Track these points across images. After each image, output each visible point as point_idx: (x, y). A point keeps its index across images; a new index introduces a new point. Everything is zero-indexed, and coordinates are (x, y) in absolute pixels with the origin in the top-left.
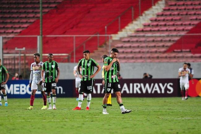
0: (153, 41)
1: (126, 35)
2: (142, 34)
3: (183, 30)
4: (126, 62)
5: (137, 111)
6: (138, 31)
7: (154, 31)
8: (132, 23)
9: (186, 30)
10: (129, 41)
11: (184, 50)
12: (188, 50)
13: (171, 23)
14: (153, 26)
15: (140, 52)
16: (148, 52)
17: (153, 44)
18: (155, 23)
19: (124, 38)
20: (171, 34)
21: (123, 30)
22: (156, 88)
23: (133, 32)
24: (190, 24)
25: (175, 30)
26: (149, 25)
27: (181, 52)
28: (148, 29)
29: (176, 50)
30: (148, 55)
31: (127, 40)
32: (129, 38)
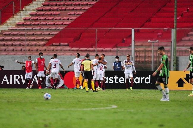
0: (33, 34)
1: (7, 29)
2: (22, 28)
3: (62, 24)
4: (7, 55)
5: (15, 102)
6: (18, 25)
7: (34, 25)
8: (13, 17)
9: (65, 25)
10: (10, 35)
11: (62, 44)
12: (66, 44)
13: (51, 18)
14: (32, 20)
15: (20, 45)
16: (28, 45)
17: (32, 38)
18: (35, 18)
19: (5, 31)
20: (50, 29)
21: (5, 24)
22: (35, 80)
23: (14, 26)
24: (68, 19)
25: (54, 24)
26: (29, 20)
27: (60, 45)
28: (29, 23)
29: (54, 44)
30: (28, 48)
31: (8, 33)
32: (10, 31)
